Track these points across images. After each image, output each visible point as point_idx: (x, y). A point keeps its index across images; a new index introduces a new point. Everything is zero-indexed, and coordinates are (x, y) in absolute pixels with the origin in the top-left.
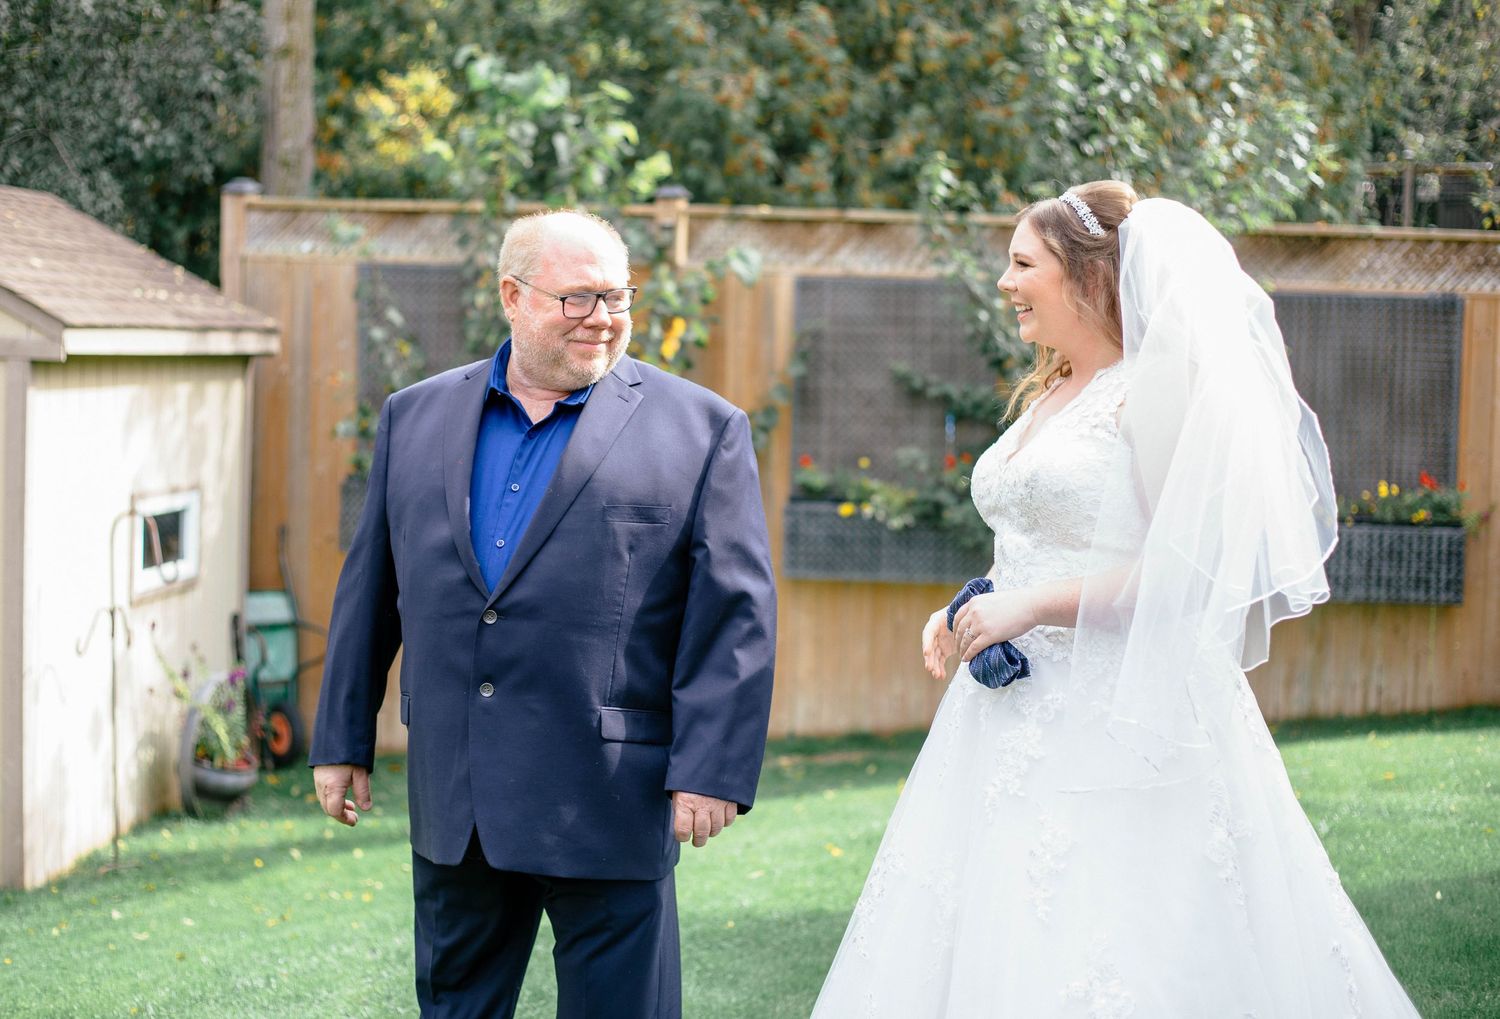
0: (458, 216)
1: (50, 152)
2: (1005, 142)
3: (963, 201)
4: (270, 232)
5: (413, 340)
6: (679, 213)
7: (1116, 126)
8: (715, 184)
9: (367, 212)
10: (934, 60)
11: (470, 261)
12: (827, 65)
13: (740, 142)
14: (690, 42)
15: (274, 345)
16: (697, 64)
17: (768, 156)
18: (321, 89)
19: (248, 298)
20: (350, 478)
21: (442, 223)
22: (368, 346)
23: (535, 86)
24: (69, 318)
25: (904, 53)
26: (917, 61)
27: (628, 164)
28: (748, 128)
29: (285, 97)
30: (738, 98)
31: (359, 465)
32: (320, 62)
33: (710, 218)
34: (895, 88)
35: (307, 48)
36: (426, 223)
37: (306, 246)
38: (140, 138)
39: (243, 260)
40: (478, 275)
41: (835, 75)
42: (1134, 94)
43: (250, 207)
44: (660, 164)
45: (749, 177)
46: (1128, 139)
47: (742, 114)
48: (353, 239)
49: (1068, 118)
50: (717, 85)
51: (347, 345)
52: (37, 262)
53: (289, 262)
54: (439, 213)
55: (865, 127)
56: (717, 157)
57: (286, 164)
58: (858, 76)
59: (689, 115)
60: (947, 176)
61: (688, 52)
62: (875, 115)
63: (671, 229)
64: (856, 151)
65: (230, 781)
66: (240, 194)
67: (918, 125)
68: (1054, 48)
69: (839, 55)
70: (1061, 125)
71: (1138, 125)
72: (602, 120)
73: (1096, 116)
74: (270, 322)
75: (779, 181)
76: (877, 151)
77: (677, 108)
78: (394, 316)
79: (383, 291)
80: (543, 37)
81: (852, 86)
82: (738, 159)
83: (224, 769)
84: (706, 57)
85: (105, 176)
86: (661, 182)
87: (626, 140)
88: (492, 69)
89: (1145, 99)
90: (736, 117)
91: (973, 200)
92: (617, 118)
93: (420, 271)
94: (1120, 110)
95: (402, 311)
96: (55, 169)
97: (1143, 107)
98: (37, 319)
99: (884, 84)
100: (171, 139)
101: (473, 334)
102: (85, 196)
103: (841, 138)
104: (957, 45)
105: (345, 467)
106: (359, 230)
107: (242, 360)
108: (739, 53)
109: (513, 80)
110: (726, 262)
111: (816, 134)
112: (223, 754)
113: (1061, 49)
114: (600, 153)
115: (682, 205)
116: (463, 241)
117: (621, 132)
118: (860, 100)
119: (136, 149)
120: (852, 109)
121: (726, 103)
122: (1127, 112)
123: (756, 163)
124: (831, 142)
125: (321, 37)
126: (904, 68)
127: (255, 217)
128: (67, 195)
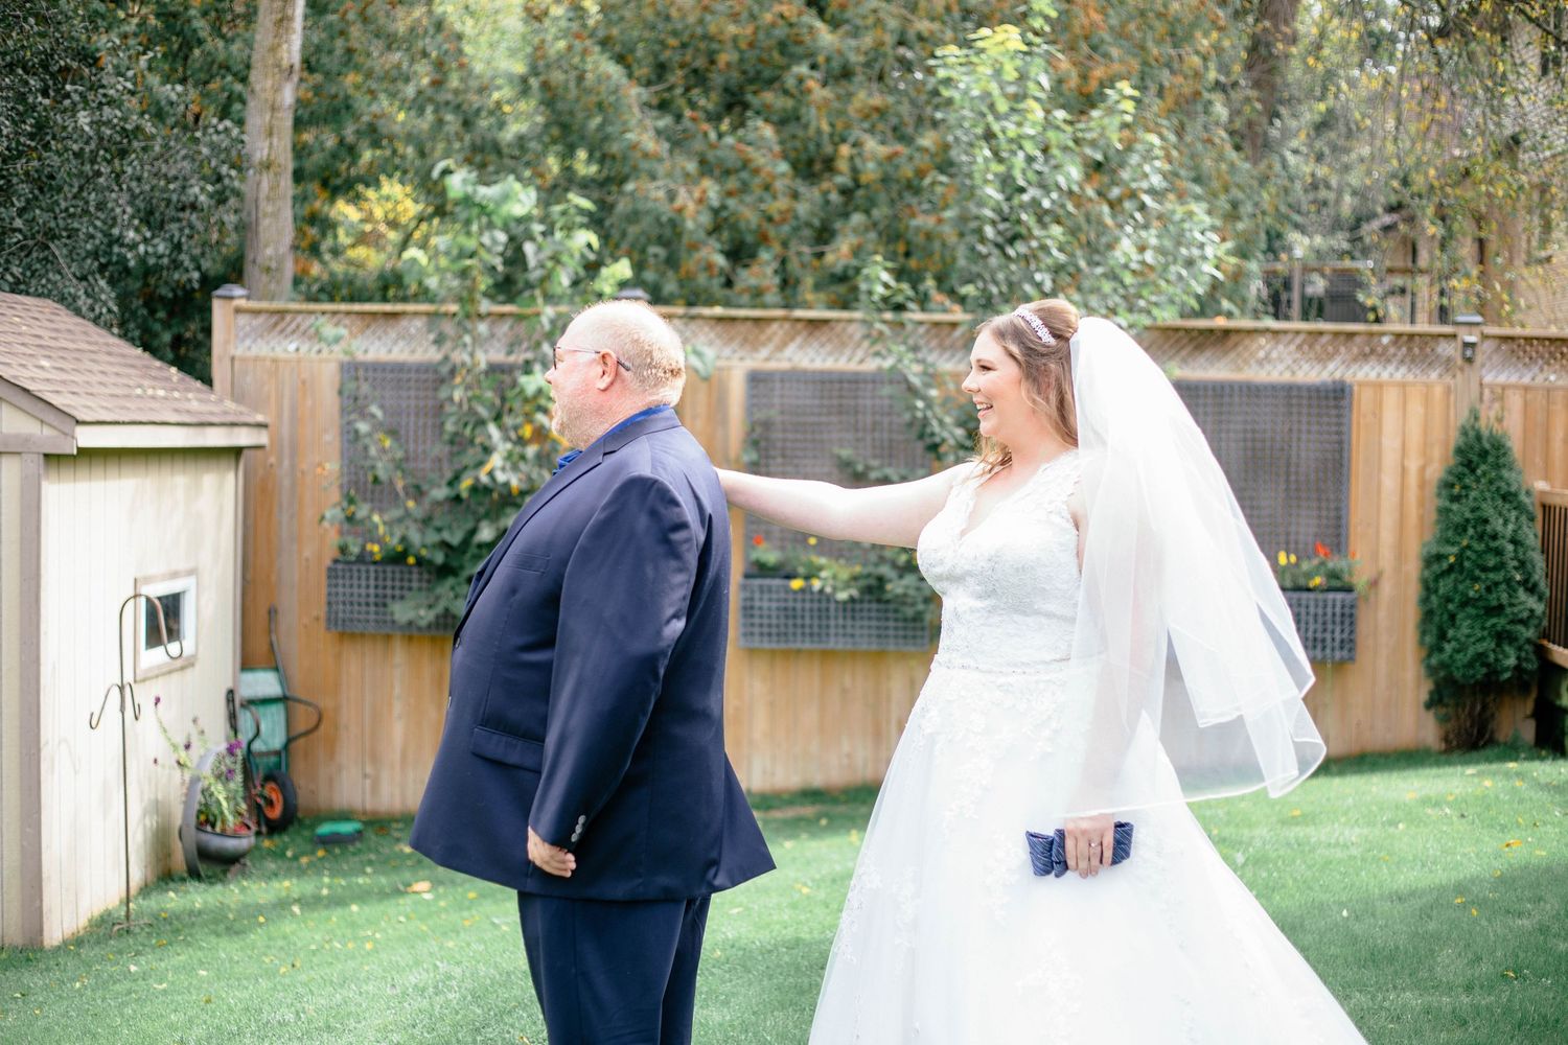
0: (433, 316)
1: (49, 260)
2: (937, 246)
3: (899, 299)
4: (260, 335)
5: (393, 433)
7: (1037, 232)
8: (670, 287)
9: (348, 313)
10: (870, 171)
11: (446, 358)
12: (774, 177)
13: (694, 247)
14: (646, 155)
15: (262, 438)
16: (653, 177)
17: (720, 260)
18: (301, 199)
19: (237, 395)
20: (336, 561)
21: (419, 323)
22: (352, 437)
23: (506, 197)
24: (81, 416)
25: (843, 165)
26: (855, 172)
27: (592, 268)
28: (702, 235)
29: (267, 208)
30: (691, 207)
31: (343, 550)
32: (298, 176)
34: (834, 197)
35: (288, 163)
36: (404, 323)
37: (291, 346)
38: (133, 246)
39: (233, 360)
40: (453, 372)
41: (779, 185)
42: (1053, 202)
43: (238, 311)
44: (623, 269)
45: (702, 279)
46: (1049, 242)
47: (695, 221)
48: (337, 340)
49: (993, 223)
50: (672, 196)
51: (331, 438)
53: (276, 362)
54: (416, 314)
55: (807, 233)
56: (672, 262)
57: (268, 270)
58: (802, 189)
59: (646, 223)
60: (886, 277)
61: (644, 165)
62: (816, 222)
64: (799, 254)
65: (231, 844)
66: (230, 298)
67: (855, 231)
68: (980, 160)
69: (783, 167)
70: (989, 231)
71: (1056, 230)
72: (569, 229)
73: (1019, 222)
74: (260, 418)
75: (729, 284)
76: (820, 255)
77: (634, 216)
78: (375, 409)
79: (365, 388)
80: (506, 151)
81: (795, 196)
82: (690, 263)
83: (223, 834)
84: (661, 169)
85: (100, 282)
86: (623, 285)
87: (589, 246)
88: (465, 181)
89: (1063, 206)
90: (690, 225)
91: (909, 299)
92: (582, 226)
93: (399, 368)
94: (1042, 216)
95: (382, 407)
96: (54, 276)
97: (1061, 212)
98: (50, 417)
99: (825, 193)
100: (161, 247)
101: (450, 427)
102: (83, 302)
103: (785, 244)
104: (890, 158)
105: (330, 552)
106: (343, 331)
107: (236, 452)
108: (692, 167)
109: (485, 193)
111: (764, 239)
112: (224, 821)
113: (986, 159)
114: (565, 258)
116: (439, 341)
117: (586, 237)
118: (802, 208)
119: (130, 257)
120: (796, 217)
121: (680, 211)
122: (1047, 219)
123: (709, 267)
124: (777, 248)
125: (300, 151)
126: (842, 180)
127: (243, 320)
128: (67, 301)
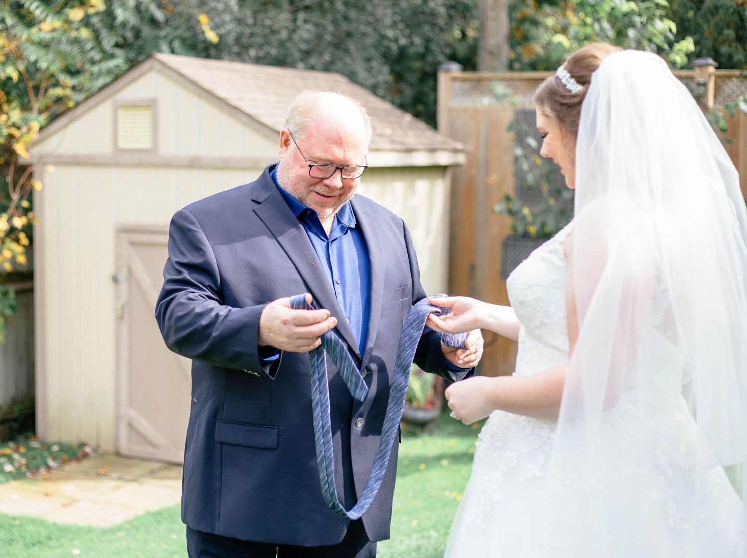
1: (347, 51)
4: (466, 93)
6: (710, 75)
9: (521, 80)
15: (461, 159)
18: (513, 9)
19: (453, 134)
20: (509, 238)
22: (516, 160)
27: (671, 44)
29: (491, 14)
31: (514, 229)
33: (729, 77)
37: (486, 101)
38: (397, 41)
39: (450, 110)
43: (454, 79)
44: (688, 45)
48: (505, 96)
53: (476, 111)
57: (491, 53)
63: (705, 85)
65: (421, 415)
66: (448, 71)
72: (652, 18)
74: (459, 146)
78: (531, 141)
79: (524, 127)
83: (418, 408)
85: (375, 64)
87: (670, 30)
92: (661, 18)
96: (348, 60)
100: (418, 40)
102: (362, 74)
105: (508, 231)
106: (510, 91)
107: (441, 170)
110: (737, 105)
112: (417, 399)
114: (655, 39)
115: (711, 70)
117: (667, 26)
119: (394, 47)
121: (742, 5)
127: (457, 85)
128: (352, 77)
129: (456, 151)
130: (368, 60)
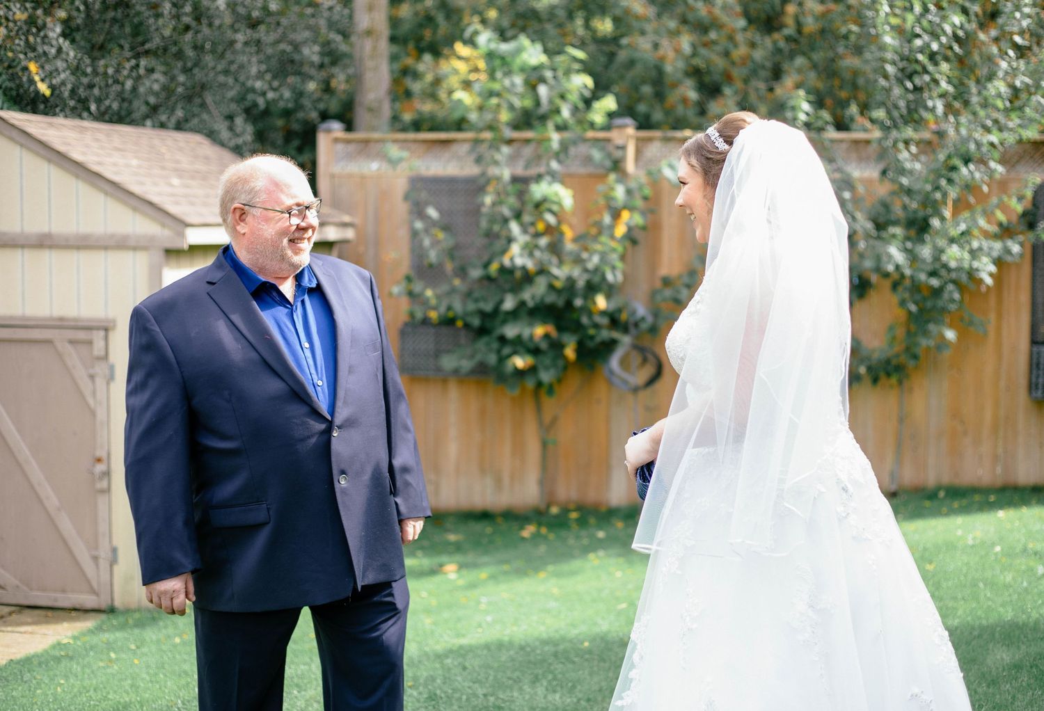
0: (477, 142)
1: (203, 105)
2: (861, 81)
3: (820, 123)
4: (350, 157)
5: (446, 228)
6: (628, 137)
7: (931, 68)
8: (657, 116)
9: (415, 141)
10: (810, 25)
11: (483, 174)
12: (734, 31)
13: (675, 85)
14: (638, 18)
15: (350, 234)
16: (643, 33)
17: (693, 95)
18: (394, 58)
19: (336, 203)
20: (406, 324)
21: (465, 148)
22: (415, 234)
23: (519, 50)
24: (189, 220)
25: (789, 21)
26: (799, 26)
27: (588, 102)
28: (679, 75)
29: (369, 64)
30: (671, 54)
31: (412, 315)
32: (393, 39)
33: (650, 140)
34: (782, 44)
35: (384, 30)
36: (455, 147)
37: (374, 166)
38: (264, 94)
39: (333, 176)
40: (488, 181)
41: (740, 37)
42: (941, 44)
43: (336, 140)
44: (609, 103)
45: (680, 110)
46: (937, 76)
47: (673, 66)
48: (400, 160)
49: (894, 63)
50: (656, 46)
51: (403, 234)
52: (176, 181)
53: (363, 177)
54: (464, 141)
55: (763, 73)
56: (660, 96)
57: (371, 110)
58: (757, 38)
59: (638, 70)
60: (806, 106)
61: (635, 24)
62: (768, 64)
63: (623, 148)
64: (757, 90)
66: (329, 131)
67: (799, 71)
68: (882, 14)
69: (742, 23)
70: (890, 69)
71: (945, 66)
72: (568, 73)
73: (917, 61)
74: (347, 219)
75: (703, 112)
76: (771, 90)
77: (631, 63)
78: (432, 212)
79: (424, 195)
80: (544, 16)
81: (753, 45)
82: (673, 97)
84: (649, 28)
85: (239, 121)
86: (611, 115)
87: (586, 86)
88: (489, 40)
89: (951, 48)
90: (669, 68)
91: (827, 123)
92: (578, 71)
93: (451, 181)
94: (932, 57)
95: (437, 209)
96: (205, 116)
97: (949, 53)
98: (168, 221)
99: (775, 43)
100: (287, 94)
101: (484, 224)
102: (225, 135)
103: (746, 81)
104: (824, 15)
105: (403, 317)
106: (405, 154)
107: (329, 245)
108: (672, 24)
109: (505, 47)
110: (660, 171)
111: (728, 78)
113: (887, 14)
114: (569, 96)
115: (631, 131)
116: (479, 160)
117: (583, 81)
118: (758, 55)
119: (261, 102)
120: (753, 61)
121: (662, 59)
122: (939, 58)
123: (685, 101)
124: (739, 84)
125: (394, 22)
126: (789, 31)
127: (340, 147)
128: (212, 135)
129: (345, 225)
130: (230, 118)
